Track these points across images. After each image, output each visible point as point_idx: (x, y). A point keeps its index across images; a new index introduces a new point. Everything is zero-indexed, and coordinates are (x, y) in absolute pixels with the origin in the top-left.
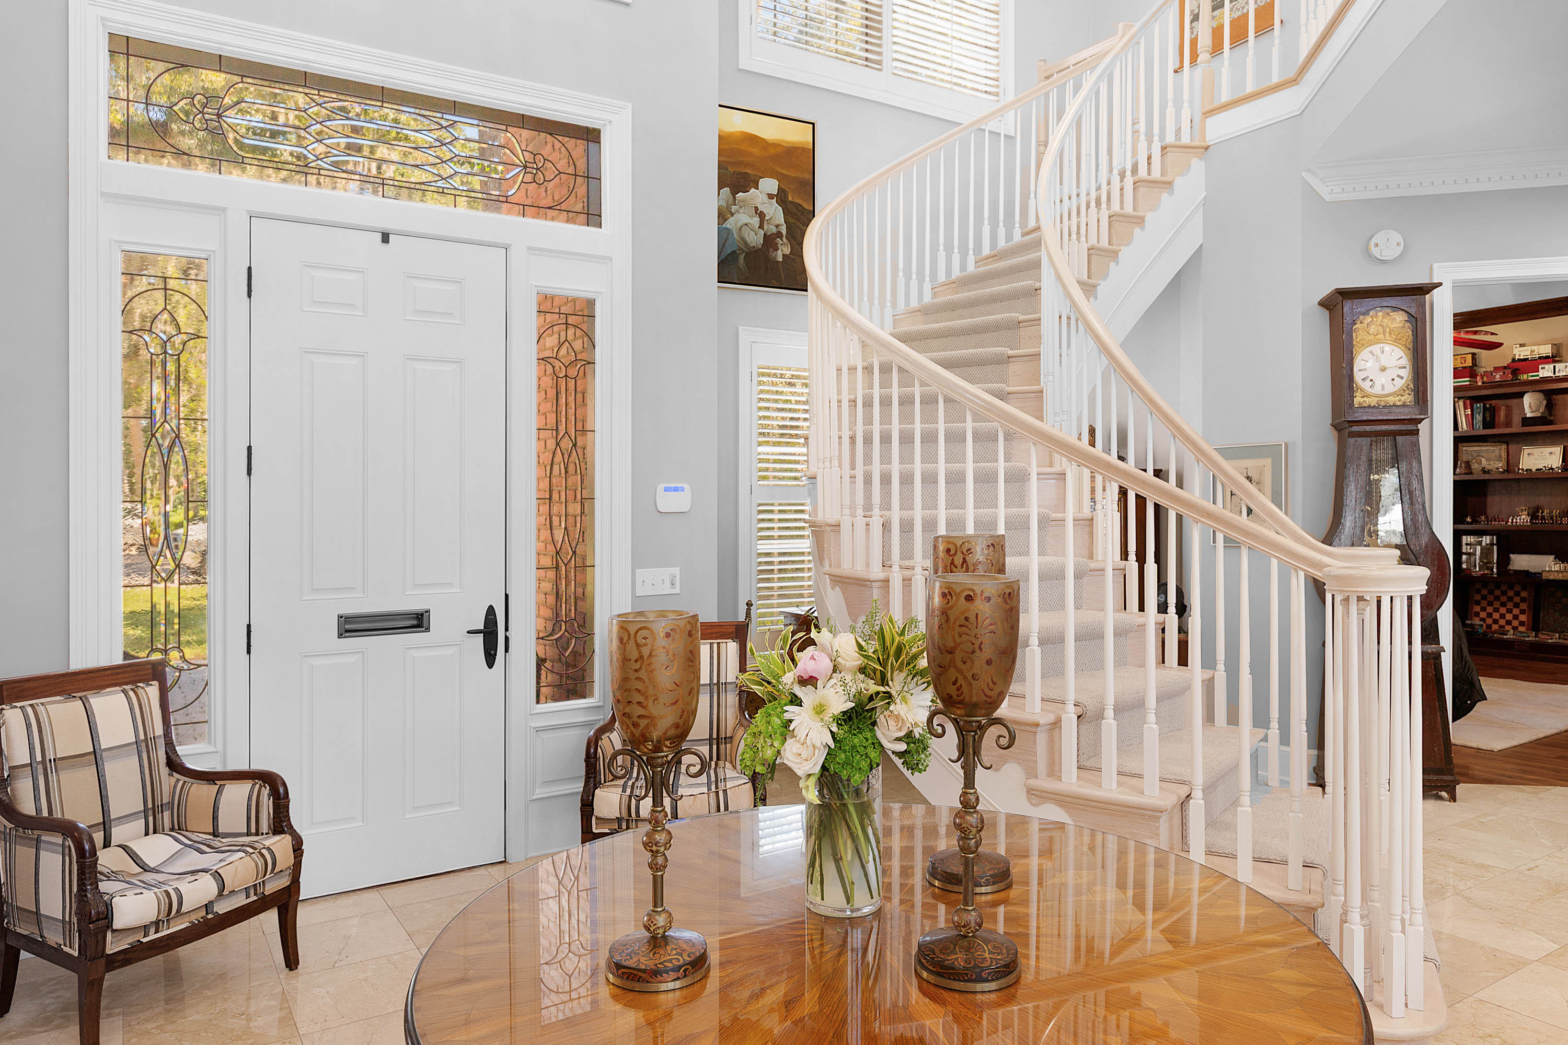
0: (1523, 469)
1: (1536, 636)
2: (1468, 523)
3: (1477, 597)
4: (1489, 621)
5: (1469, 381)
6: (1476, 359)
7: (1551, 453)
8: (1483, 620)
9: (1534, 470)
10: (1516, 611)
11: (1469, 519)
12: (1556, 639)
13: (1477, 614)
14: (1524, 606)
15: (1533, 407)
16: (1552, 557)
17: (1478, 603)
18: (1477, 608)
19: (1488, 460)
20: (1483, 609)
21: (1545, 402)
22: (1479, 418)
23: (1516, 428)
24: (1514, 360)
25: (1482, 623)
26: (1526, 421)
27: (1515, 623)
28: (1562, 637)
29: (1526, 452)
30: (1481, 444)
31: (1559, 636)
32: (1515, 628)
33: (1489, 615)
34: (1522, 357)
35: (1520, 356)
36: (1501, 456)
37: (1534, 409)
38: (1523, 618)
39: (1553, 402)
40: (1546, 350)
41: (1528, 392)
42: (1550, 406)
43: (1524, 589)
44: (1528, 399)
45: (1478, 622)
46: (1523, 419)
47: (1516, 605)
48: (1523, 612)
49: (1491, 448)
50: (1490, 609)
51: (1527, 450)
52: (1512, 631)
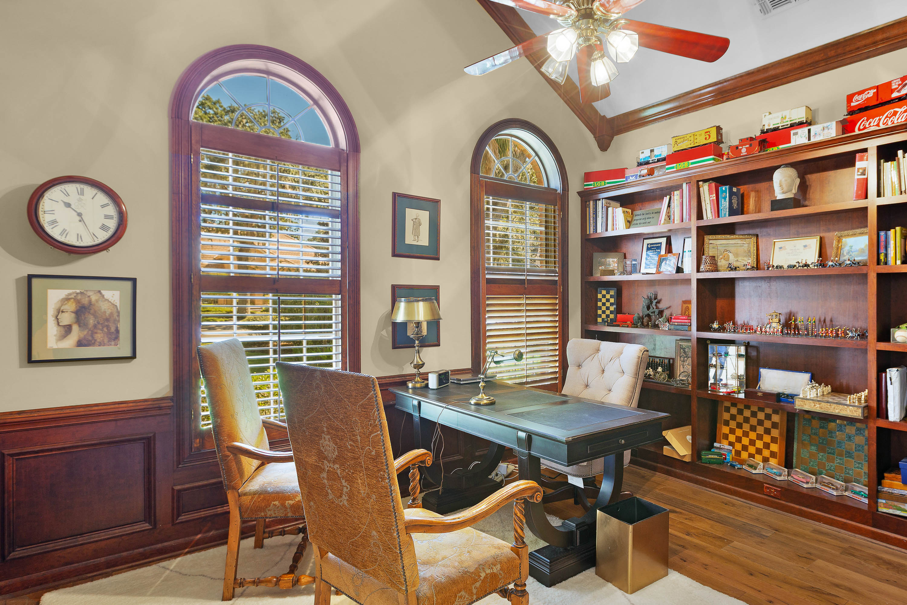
0: (773, 266)
1: (789, 475)
2: (715, 331)
3: (726, 416)
4: (738, 446)
5: (714, 159)
6: (721, 135)
7: (805, 246)
8: (731, 444)
9: (785, 267)
10: (767, 439)
11: (715, 325)
12: (812, 483)
13: (726, 437)
14: (775, 433)
15: (784, 186)
16: (806, 376)
17: (727, 423)
18: (725, 430)
19: (736, 255)
20: (732, 431)
21: (798, 181)
22: (725, 204)
23: (767, 214)
24: (763, 132)
25: (731, 448)
26: (777, 205)
27: (766, 453)
28: (819, 479)
29: (778, 245)
30: (728, 236)
31: (816, 480)
32: (765, 460)
33: (739, 440)
34: (772, 127)
35: (769, 125)
36: (749, 251)
37: (785, 189)
38: (774, 447)
39: (808, 184)
40: (800, 115)
41: (778, 167)
42: (804, 187)
43: (776, 412)
44: (778, 176)
45: (727, 447)
46: (773, 202)
47: (767, 431)
48: (774, 440)
49: (739, 241)
50: (739, 433)
51: (779, 243)
52: (762, 464)
